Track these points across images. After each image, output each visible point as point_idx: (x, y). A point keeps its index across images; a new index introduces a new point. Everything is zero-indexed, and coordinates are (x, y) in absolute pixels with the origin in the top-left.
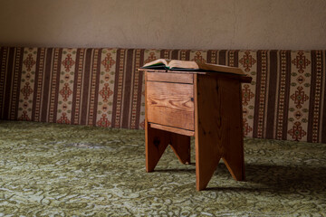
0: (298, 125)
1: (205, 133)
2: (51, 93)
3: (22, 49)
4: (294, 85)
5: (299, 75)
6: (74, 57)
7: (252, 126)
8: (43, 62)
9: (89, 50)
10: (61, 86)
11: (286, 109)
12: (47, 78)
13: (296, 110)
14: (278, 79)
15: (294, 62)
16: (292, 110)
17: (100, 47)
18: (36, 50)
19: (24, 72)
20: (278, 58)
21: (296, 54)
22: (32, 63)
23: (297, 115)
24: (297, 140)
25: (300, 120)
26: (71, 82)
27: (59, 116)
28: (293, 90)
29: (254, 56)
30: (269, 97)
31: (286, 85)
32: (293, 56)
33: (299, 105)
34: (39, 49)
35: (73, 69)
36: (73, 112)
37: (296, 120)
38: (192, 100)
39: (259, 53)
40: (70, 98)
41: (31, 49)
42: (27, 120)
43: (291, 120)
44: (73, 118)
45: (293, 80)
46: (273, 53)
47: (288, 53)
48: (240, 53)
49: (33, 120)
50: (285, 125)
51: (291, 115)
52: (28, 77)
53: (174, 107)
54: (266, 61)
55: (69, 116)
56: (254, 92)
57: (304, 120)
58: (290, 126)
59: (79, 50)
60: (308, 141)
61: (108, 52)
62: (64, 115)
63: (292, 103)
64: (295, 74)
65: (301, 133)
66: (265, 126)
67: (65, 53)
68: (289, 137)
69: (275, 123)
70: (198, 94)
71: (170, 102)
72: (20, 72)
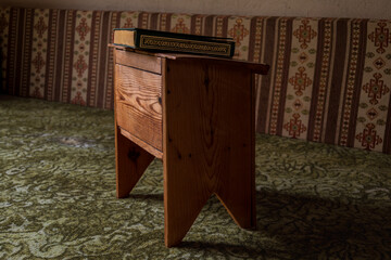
0: (371, 128)
1: (180, 156)
2: (65, 66)
3: (33, 10)
4: (369, 70)
5: (377, 55)
6: (89, 22)
7: (306, 125)
8: (56, 28)
9: (107, 14)
10: (76, 59)
11: (356, 104)
12: (60, 47)
13: (370, 106)
14: (347, 61)
15: (371, 37)
16: (364, 106)
17: (119, 10)
18: (47, 11)
19: (36, 40)
20: (349, 30)
21: (375, 25)
22: (44, 28)
23: (370, 114)
24: (368, 149)
25: (374, 121)
26: (86, 53)
27: (74, 95)
28: (367, 78)
29: (314, 26)
30: (333, 85)
31: (357, 70)
32: (371, 28)
33: (374, 100)
34: (51, 11)
35: (88, 37)
36: (89, 90)
37: (368, 121)
38: (160, 101)
39: (322, 23)
40: (85, 74)
41: (42, 10)
42: (39, 98)
43: (362, 120)
44: (88, 99)
45: (369, 62)
46: (342, 23)
47: (364, 24)
48: (294, 22)
49: (45, 98)
50: (353, 127)
51: (362, 113)
52: (40, 46)
53: (141, 109)
54: (331, 35)
55: (84, 96)
56: (312, 78)
57: (380, 122)
58: (360, 128)
59: (95, 13)
60: (384, 152)
61: (129, 16)
62: (79, 94)
63: (364, 97)
64: (371, 55)
65: (375, 139)
66: (325, 126)
67: (79, 16)
68: (357, 144)
69: (339, 123)
70: (168, 92)
71: (138, 100)
72: (31, 40)
